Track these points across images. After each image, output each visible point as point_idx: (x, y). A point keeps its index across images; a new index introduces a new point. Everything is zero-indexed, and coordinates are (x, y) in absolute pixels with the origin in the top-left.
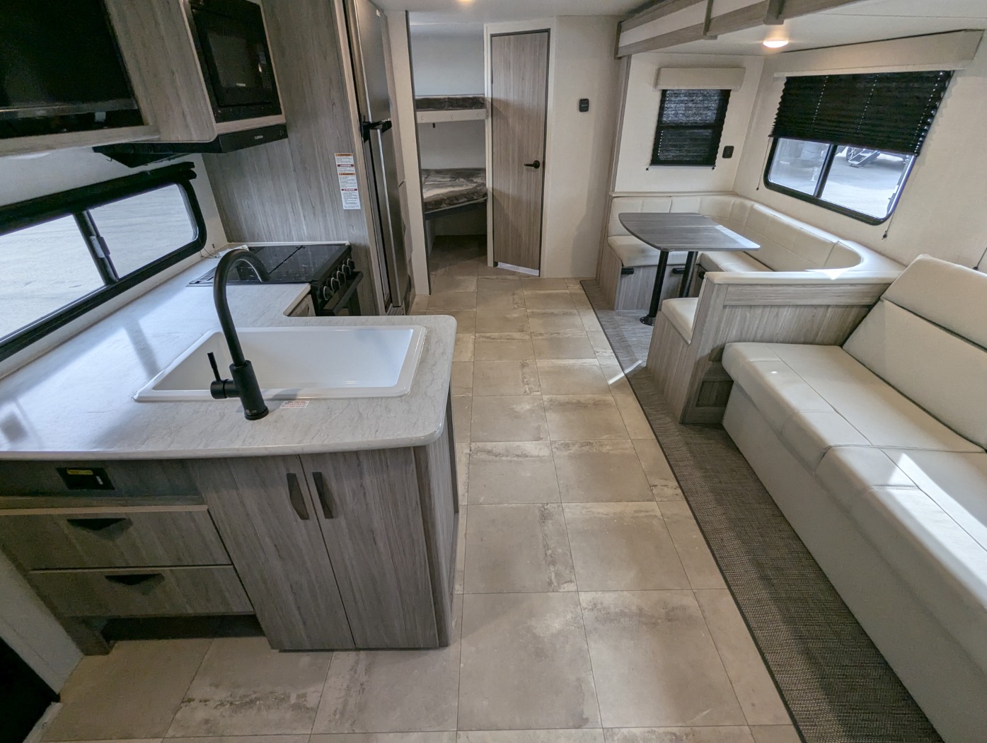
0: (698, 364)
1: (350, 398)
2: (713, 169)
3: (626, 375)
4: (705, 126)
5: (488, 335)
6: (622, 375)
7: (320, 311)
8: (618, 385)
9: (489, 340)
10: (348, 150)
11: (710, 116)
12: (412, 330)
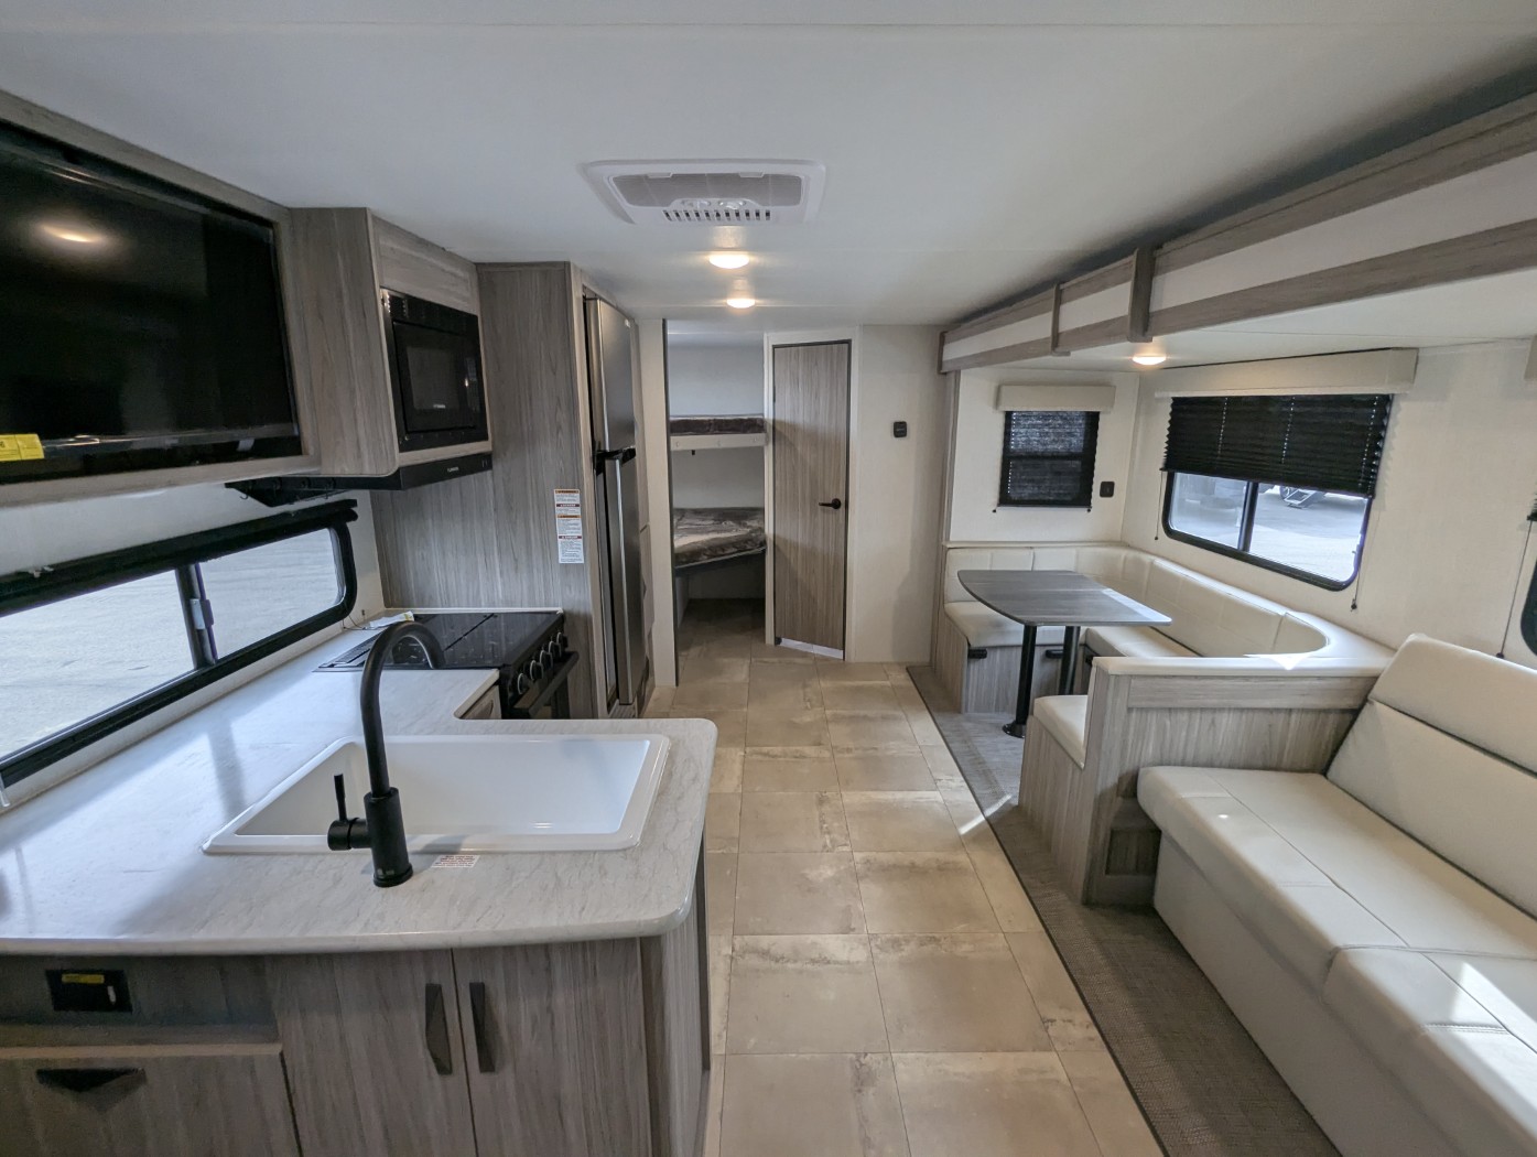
0: (1100, 801)
1: (542, 853)
2: (1089, 511)
3: (987, 819)
4: (1071, 456)
5: (765, 749)
6: (981, 819)
7: (511, 710)
8: (975, 836)
9: (767, 758)
10: (574, 485)
11: (1077, 442)
12: (648, 743)
